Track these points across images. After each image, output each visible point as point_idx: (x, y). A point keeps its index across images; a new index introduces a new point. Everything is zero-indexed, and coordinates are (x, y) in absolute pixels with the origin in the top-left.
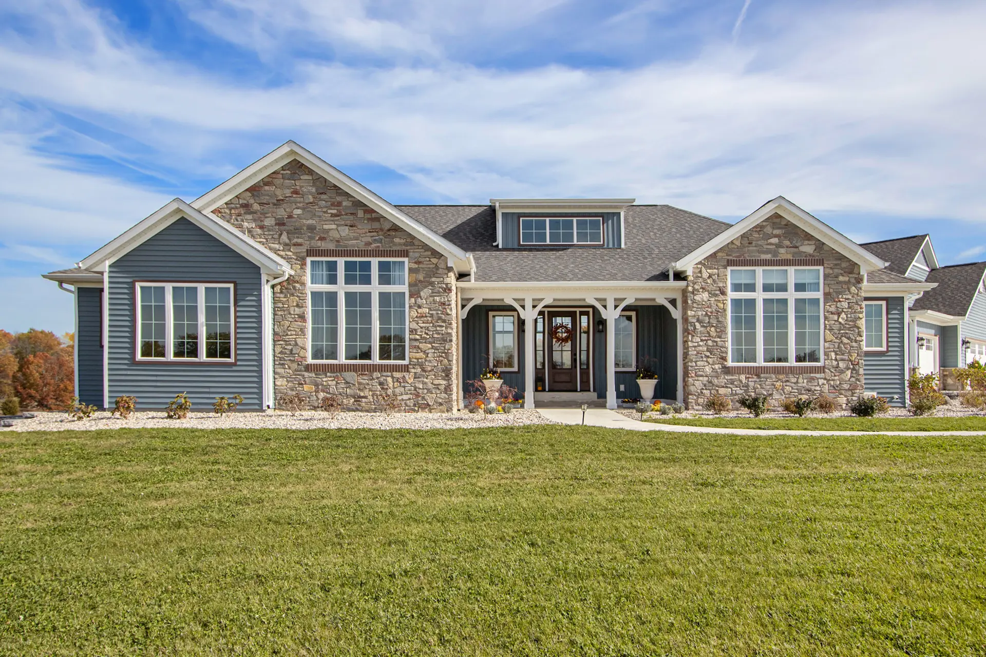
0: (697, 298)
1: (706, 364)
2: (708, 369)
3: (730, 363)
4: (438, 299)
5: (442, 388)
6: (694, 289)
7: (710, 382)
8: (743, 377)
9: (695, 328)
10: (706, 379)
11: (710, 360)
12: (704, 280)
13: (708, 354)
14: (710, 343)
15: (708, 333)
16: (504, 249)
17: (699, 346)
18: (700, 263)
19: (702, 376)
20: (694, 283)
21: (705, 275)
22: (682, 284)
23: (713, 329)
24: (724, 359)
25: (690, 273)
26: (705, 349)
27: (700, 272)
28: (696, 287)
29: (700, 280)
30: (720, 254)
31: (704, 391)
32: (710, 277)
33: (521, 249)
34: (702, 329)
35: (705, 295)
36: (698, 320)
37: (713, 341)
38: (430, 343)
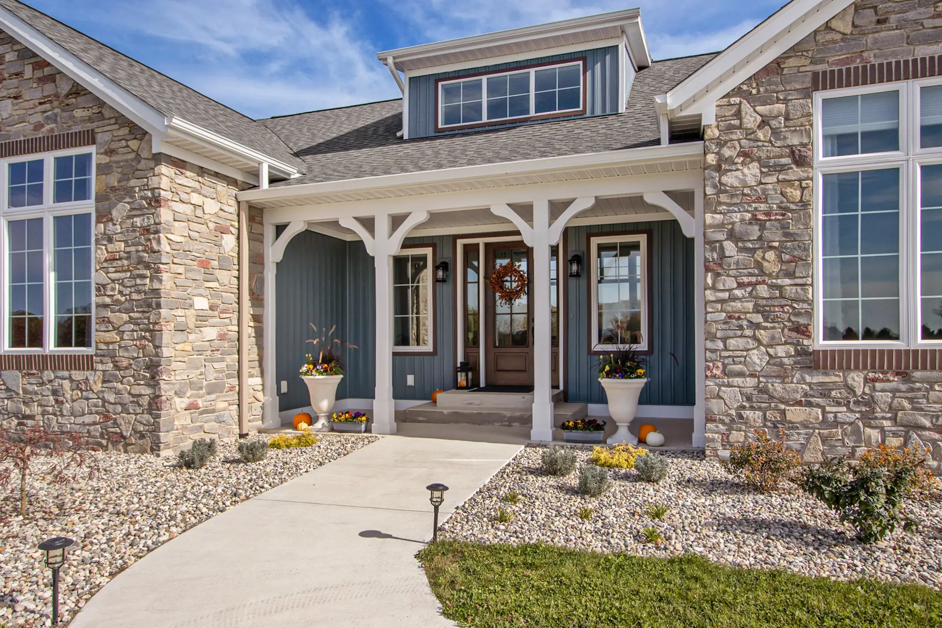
0: (730, 179)
1: (751, 344)
2: (757, 358)
3: (819, 342)
4: (138, 221)
5: (145, 401)
6: (721, 159)
7: (763, 391)
8: (856, 379)
9: (722, 256)
10: (751, 382)
11: (763, 335)
12: (749, 133)
13: (758, 318)
14: (763, 291)
15: (759, 265)
16: (411, 140)
17: (734, 299)
18: (737, 91)
19: (741, 374)
20: (721, 144)
21: (751, 119)
22: (692, 148)
23: (771, 255)
24: (803, 331)
25: (709, 119)
26: (750, 306)
27: (738, 115)
28: (727, 152)
29: (738, 134)
30: (792, 62)
31: (747, 413)
32: (764, 123)
33: (440, 134)
34: (742, 256)
35: (751, 172)
36: (732, 236)
37: (772, 287)
38: (127, 311)
